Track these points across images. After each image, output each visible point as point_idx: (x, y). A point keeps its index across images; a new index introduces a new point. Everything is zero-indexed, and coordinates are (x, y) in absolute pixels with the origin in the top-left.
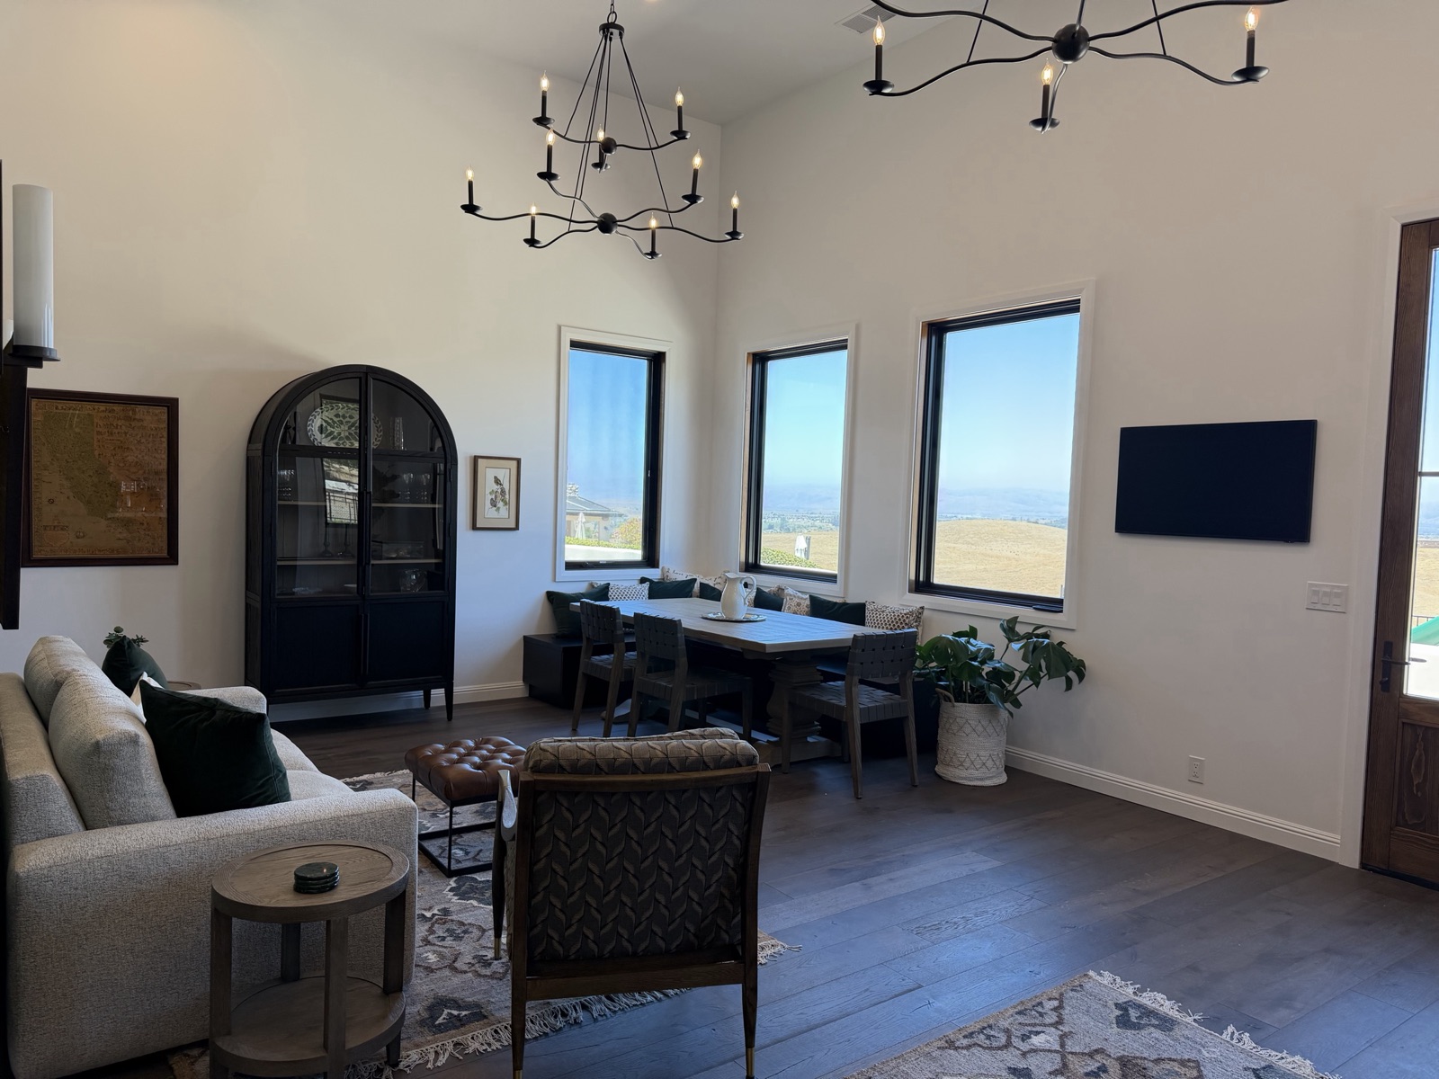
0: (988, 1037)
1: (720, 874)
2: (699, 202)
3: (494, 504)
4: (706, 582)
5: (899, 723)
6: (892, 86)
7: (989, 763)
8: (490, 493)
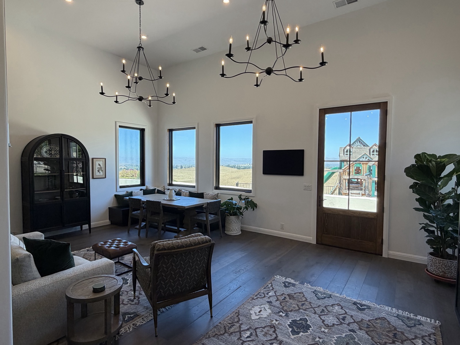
0: (260, 295)
1: (202, 269)
2: (169, 95)
3: (98, 171)
4: (159, 189)
6: (226, 75)
8: (98, 168)
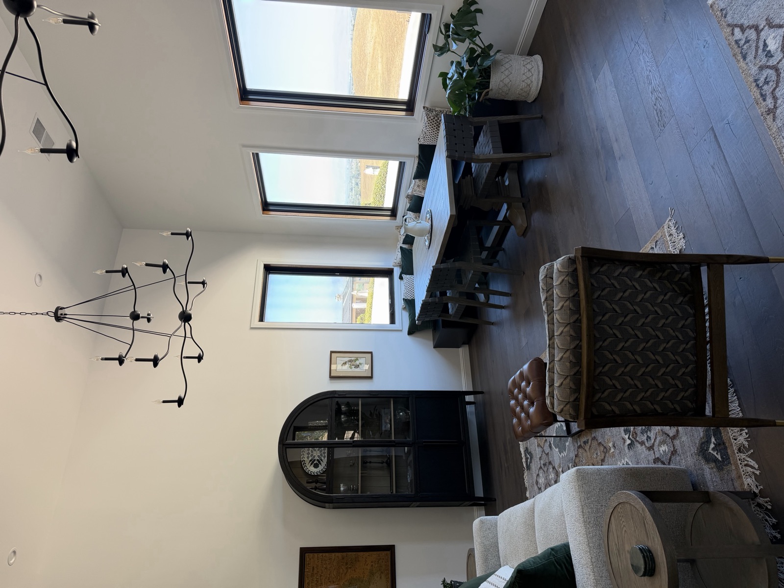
1: (647, 280)
2: (167, 262)
3: (357, 366)
4: (402, 240)
5: (503, 127)
6: (70, 141)
7: (529, 66)
8: (351, 368)
